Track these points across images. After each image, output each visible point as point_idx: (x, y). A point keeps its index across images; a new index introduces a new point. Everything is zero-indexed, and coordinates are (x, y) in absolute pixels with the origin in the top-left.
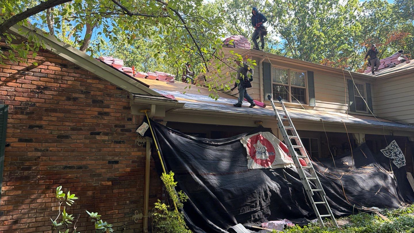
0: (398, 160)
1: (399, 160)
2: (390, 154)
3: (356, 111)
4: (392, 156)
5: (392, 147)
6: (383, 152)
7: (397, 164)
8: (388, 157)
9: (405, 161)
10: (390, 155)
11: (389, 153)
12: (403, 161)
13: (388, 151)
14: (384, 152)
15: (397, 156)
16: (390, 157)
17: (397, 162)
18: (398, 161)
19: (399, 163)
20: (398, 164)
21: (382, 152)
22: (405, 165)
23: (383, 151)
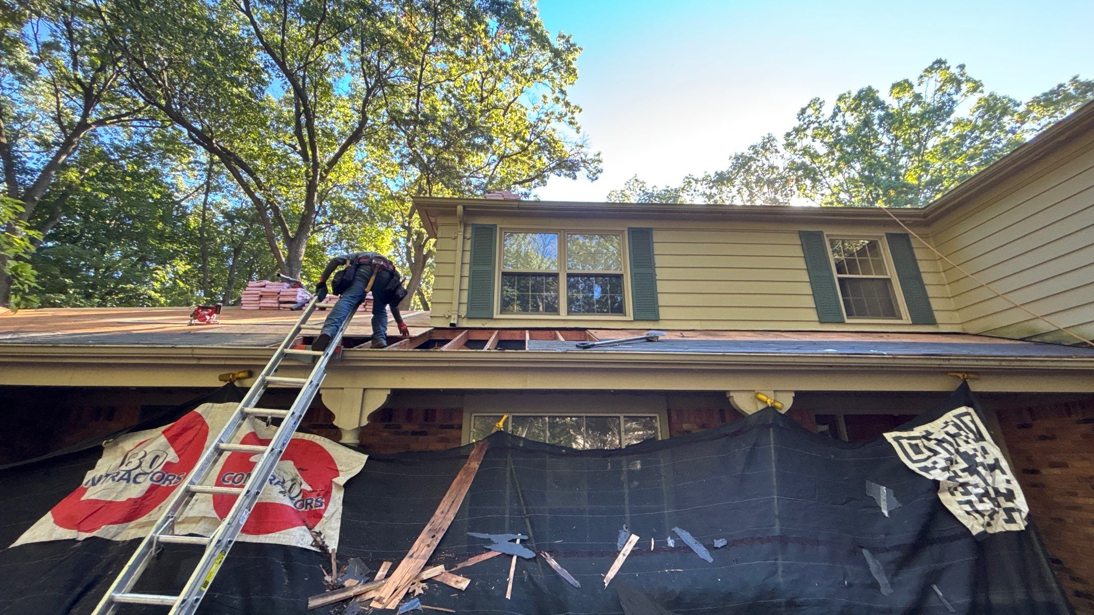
0: (976, 495)
1: (986, 494)
2: (929, 457)
3: (847, 321)
4: (934, 468)
5: (947, 433)
6: (895, 445)
7: (968, 513)
8: (913, 467)
9: (1025, 509)
10: (929, 464)
11: (927, 453)
12: (1010, 505)
13: (921, 445)
14: (901, 445)
15: (979, 474)
16: (926, 469)
17: (970, 502)
18: (973, 498)
19: (980, 507)
20: (977, 512)
21: (890, 440)
22: (1020, 525)
23: (897, 439)
